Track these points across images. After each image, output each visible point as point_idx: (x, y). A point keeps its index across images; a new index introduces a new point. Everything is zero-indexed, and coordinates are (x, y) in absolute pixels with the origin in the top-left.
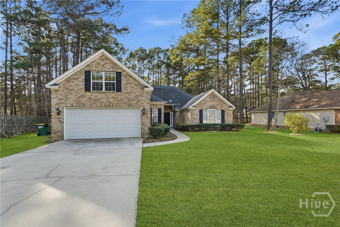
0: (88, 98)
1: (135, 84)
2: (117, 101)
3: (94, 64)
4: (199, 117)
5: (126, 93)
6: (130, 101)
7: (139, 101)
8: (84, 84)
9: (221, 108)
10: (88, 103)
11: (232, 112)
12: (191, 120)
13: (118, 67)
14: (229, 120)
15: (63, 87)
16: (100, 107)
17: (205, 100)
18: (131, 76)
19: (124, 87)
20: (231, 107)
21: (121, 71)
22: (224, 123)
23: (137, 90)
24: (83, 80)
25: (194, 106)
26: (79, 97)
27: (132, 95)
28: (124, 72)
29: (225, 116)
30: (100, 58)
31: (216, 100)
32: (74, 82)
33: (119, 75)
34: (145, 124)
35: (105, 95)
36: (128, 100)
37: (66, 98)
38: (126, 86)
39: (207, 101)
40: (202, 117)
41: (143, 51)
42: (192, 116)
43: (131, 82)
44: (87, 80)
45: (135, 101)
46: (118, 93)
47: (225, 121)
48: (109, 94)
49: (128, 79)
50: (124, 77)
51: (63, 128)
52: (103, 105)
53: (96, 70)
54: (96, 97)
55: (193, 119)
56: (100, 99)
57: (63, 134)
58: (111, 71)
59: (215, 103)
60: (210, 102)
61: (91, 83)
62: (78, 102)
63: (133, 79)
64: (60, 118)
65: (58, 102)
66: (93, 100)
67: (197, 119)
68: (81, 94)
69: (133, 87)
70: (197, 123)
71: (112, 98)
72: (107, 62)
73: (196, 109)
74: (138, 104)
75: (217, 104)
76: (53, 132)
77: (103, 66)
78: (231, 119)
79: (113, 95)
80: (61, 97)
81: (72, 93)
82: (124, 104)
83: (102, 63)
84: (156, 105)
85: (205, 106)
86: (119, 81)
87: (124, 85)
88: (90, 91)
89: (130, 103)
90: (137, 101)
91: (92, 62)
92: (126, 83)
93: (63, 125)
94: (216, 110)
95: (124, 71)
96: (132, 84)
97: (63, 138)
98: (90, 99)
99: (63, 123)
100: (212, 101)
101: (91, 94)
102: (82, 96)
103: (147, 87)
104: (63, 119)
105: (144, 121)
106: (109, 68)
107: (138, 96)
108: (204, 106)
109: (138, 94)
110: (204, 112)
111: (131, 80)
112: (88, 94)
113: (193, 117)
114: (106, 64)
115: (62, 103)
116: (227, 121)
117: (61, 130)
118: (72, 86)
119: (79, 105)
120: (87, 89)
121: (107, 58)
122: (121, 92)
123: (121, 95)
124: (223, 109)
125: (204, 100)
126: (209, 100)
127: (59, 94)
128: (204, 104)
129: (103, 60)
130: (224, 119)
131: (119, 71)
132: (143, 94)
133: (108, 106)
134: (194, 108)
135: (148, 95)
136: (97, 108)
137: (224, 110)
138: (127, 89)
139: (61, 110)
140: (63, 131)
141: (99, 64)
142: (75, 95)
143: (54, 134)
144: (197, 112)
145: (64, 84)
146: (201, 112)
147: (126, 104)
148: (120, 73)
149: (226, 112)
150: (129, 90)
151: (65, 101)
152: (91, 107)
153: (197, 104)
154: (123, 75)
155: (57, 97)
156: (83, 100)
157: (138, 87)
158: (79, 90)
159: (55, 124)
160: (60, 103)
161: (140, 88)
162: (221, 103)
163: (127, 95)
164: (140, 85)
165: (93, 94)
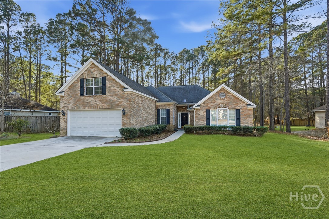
0: (82, 102)
1: (117, 86)
2: (103, 104)
3: (86, 72)
4: (205, 118)
5: (110, 95)
6: (113, 103)
7: (120, 103)
8: (79, 90)
9: (236, 107)
10: (82, 106)
11: (251, 112)
12: (195, 121)
13: (103, 73)
14: (248, 122)
15: (67, 93)
16: (90, 110)
17: (213, 98)
18: (114, 80)
19: (108, 90)
20: (250, 105)
21: (106, 76)
22: (240, 125)
23: (119, 92)
24: (79, 86)
25: (198, 106)
26: (76, 101)
27: (114, 97)
28: (108, 77)
29: (241, 117)
30: (90, 67)
31: (228, 98)
32: (73, 89)
33: (104, 79)
34: (125, 125)
35: (94, 98)
36: (111, 102)
37: (68, 102)
38: (110, 89)
39: (216, 99)
40: (210, 118)
41: (186, 51)
42: (197, 116)
43: (114, 84)
44: (82, 87)
45: (117, 103)
46: (103, 96)
47: (241, 123)
48: (96, 97)
49: (112, 82)
50: (108, 81)
51: (66, 126)
52: (92, 108)
53: (88, 77)
54: (88, 101)
55: (198, 120)
56: (90, 102)
57: (67, 132)
58: (99, 76)
59: (227, 100)
60: (219, 100)
61: (85, 89)
62: (75, 105)
63: (115, 82)
64: (65, 119)
65: (64, 106)
66: (85, 103)
67: (203, 121)
68: (78, 99)
69: (116, 90)
70: (203, 124)
71: (99, 100)
72: (96, 69)
73: (202, 109)
74: (120, 106)
75: (230, 102)
76: (61, 129)
77: (93, 73)
78: (250, 121)
79: (100, 98)
80: (66, 102)
81: (72, 98)
82: (108, 105)
83: (92, 71)
84: (165, 106)
85: (213, 105)
86: (104, 85)
87: (109, 88)
88: (84, 96)
89: (113, 105)
90: (118, 103)
91: (85, 71)
92: (110, 86)
93: (67, 124)
94: (228, 110)
95: (108, 75)
96: (114, 86)
97: (67, 135)
98: (84, 102)
99: (67, 122)
100: (222, 99)
101: (84, 98)
102: (78, 100)
103: (126, 88)
104: (67, 120)
105: (125, 122)
106: (97, 75)
107: (119, 98)
108: (211, 105)
109: (120, 95)
110: (212, 112)
111: (114, 83)
112: (82, 98)
113: (198, 118)
114: (95, 70)
115: (66, 106)
116: (244, 123)
117: (65, 128)
118: (72, 92)
119: (77, 108)
120: (82, 94)
121: (96, 66)
122: (106, 95)
123: (106, 98)
124: (239, 108)
125: (211, 97)
126: (219, 97)
127: (64, 100)
128: (211, 102)
129: (93, 67)
130: (240, 120)
131: (105, 75)
132: (124, 96)
133: (96, 108)
134: (199, 108)
135: (128, 96)
136: (88, 110)
137: (240, 110)
138: (110, 92)
139: (65, 112)
140: (67, 129)
141: (90, 72)
142: (74, 99)
143: (61, 131)
144: (203, 113)
145: (67, 92)
146: (208, 112)
147: (109, 105)
148: (106, 77)
149: (243, 111)
150: (112, 92)
151: (68, 105)
152: (84, 110)
153: (203, 103)
154: (107, 79)
155: (63, 102)
156: (79, 103)
157: (119, 89)
158: (76, 95)
159: (62, 124)
160: (65, 106)
161: (121, 90)
162: (236, 101)
163: (110, 98)
164: (122, 87)
165: (86, 98)
